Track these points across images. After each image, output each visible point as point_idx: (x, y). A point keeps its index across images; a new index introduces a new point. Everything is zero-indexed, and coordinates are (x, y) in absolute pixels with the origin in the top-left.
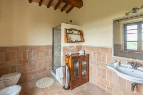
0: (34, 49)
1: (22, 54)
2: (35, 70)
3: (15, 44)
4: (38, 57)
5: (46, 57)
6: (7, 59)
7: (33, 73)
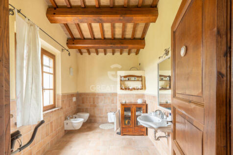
0: (101, 96)
1: (92, 99)
2: (102, 115)
3: (87, 91)
4: (104, 103)
5: (113, 105)
6: (83, 103)
7: (101, 117)
